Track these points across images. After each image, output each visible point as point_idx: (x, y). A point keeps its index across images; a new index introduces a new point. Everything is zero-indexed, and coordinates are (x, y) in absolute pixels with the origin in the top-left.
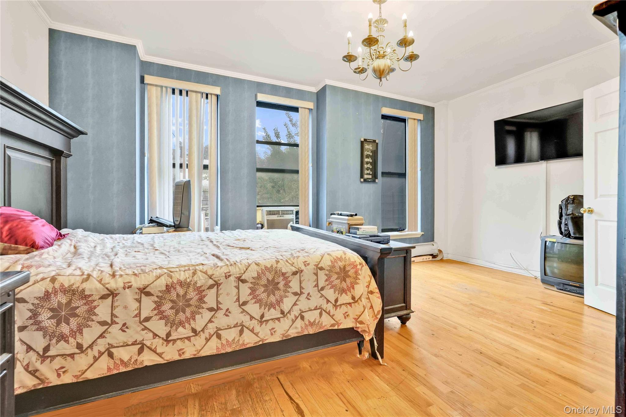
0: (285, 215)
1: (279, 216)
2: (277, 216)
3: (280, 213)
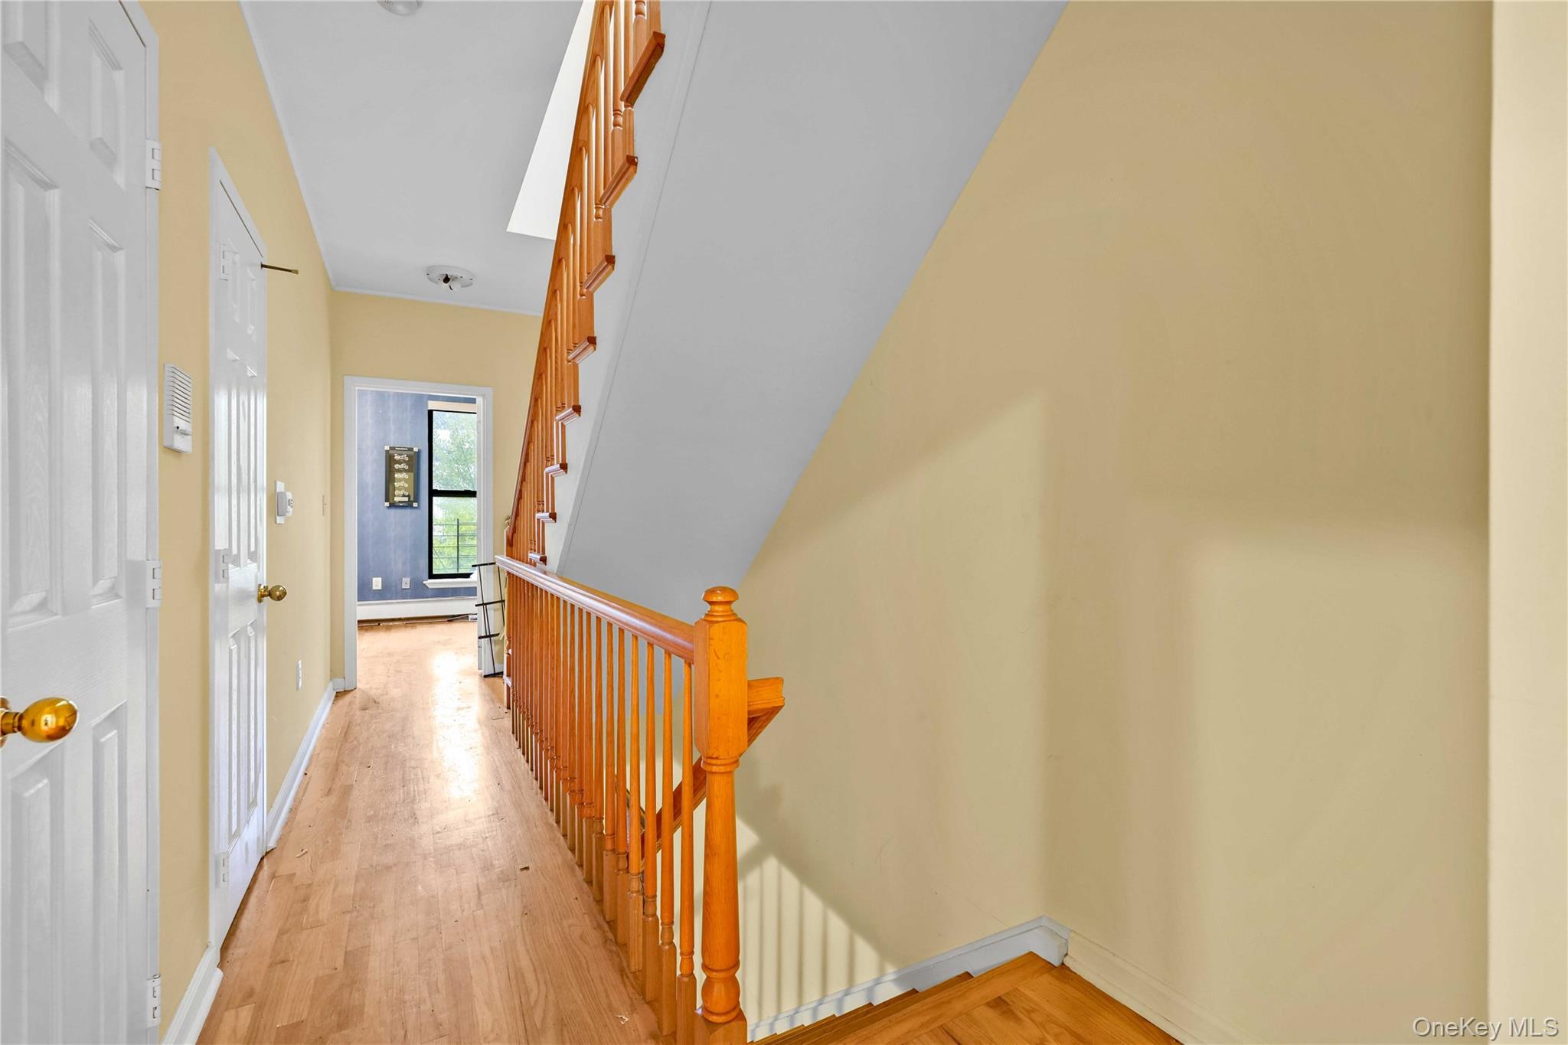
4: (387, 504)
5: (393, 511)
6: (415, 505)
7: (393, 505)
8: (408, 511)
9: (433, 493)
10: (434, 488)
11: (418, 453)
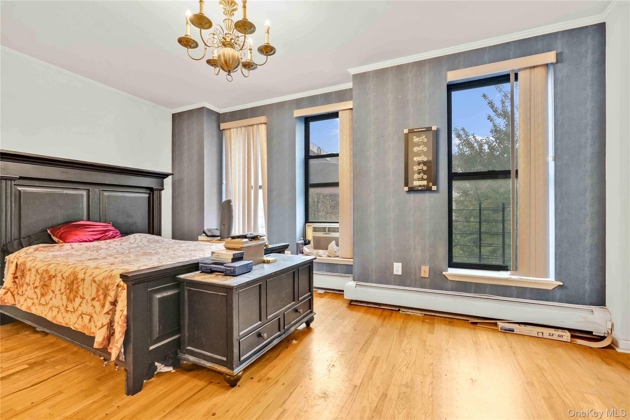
0: (331, 233)
1: (325, 234)
2: (323, 234)
3: (327, 231)
4: (406, 189)
5: (412, 196)
6: (434, 188)
7: (412, 190)
8: (427, 196)
9: (452, 176)
10: (454, 171)
11: (437, 132)
